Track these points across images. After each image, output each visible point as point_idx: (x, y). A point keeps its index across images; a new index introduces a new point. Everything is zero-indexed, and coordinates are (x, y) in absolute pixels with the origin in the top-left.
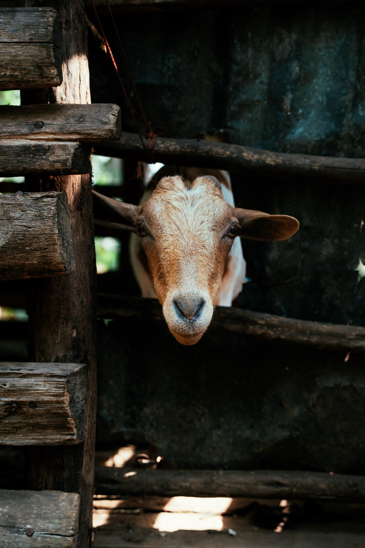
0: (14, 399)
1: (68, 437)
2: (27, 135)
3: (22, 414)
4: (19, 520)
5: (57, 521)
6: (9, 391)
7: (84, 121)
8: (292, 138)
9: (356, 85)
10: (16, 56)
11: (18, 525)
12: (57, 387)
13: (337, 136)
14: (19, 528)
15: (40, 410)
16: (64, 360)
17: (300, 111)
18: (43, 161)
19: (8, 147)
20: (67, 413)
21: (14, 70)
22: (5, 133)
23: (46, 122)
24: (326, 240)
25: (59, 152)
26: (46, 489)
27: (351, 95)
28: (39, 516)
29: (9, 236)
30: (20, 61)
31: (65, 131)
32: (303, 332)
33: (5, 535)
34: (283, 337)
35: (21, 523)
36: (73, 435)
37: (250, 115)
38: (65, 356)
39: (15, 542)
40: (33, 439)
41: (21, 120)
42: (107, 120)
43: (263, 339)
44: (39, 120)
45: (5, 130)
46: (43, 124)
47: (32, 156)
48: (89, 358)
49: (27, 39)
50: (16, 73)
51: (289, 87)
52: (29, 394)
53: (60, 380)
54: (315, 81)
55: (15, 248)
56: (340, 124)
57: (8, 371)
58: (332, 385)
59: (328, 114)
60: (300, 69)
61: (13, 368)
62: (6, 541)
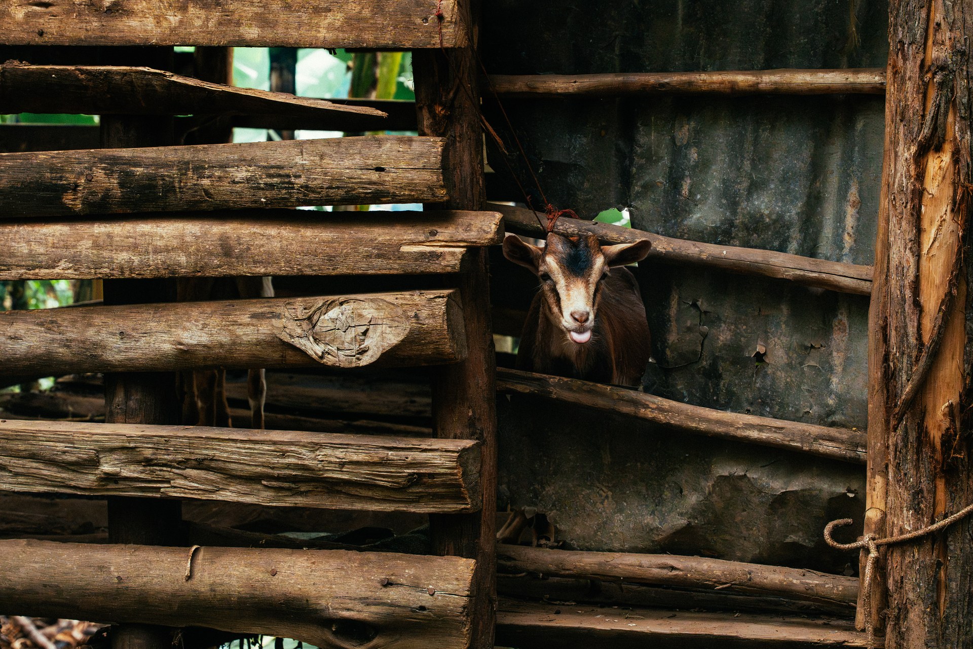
0: (415, 471)
1: (463, 506)
2: (423, 242)
3: (422, 484)
4: (423, 581)
5: (455, 582)
6: (411, 464)
7: (470, 230)
8: (689, 223)
9: (751, 174)
10: (413, 180)
11: (421, 586)
12: (450, 461)
13: (732, 224)
14: (422, 588)
15: (437, 481)
16: (461, 437)
17: (699, 197)
18: (436, 266)
19: (408, 253)
20: (460, 484)
21: (411, 190)
22: (405, 240)
23: (439, 230)
24: (723, 325)
25: (449, 258)
26: (448, 554)
27: (745, 184)
28: (440, 578)
29: (406, 332)
30: (416, 184)
31: (454, 239)
32: (692, 418)
33: (410, 594)
34: (673, 422)
35: (424, 584)
36: (468, 504)
37: (652, 196)
38: (462, 433)
39: (419, 600)
40: (434, 507)
41: (419, 228)
42: (489, 230)
43: (653, 422)
44: (434, 228)
45: (405, 237)
46: (437, 232)
47: (427, 260)
48: (485, 435)
49: (421, 166)
50: (413, 193)
51: (687, 173)
52: (428, 467)
53: (453, 455)
54: (714, 167)
55: (413, 342)
56: (734, 213)
57: (410, 446)
58: (727, 474)
59: (724, 201)
60: (699, 155)
61: (415, 444)
62: (411, 599)
